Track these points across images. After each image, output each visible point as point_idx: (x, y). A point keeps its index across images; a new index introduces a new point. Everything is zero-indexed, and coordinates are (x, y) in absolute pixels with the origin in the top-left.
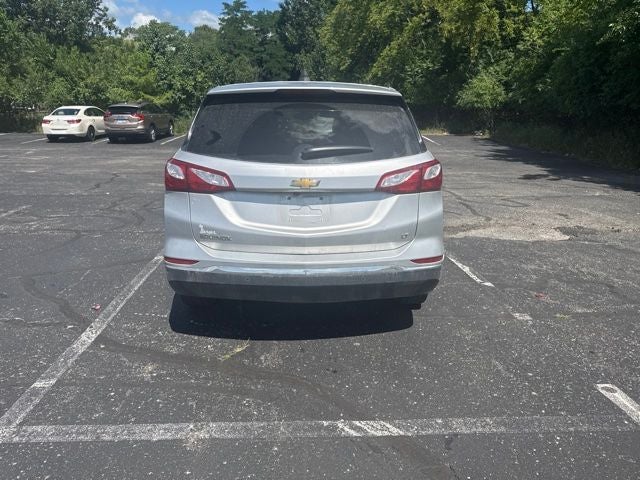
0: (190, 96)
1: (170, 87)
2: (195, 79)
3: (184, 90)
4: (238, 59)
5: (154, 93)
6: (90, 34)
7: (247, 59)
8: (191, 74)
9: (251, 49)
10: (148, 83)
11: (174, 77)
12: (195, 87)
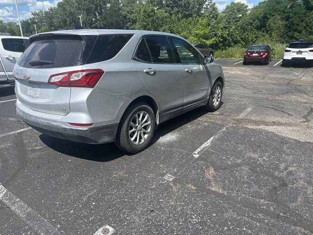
0: (225, 39)
1: (216, 35)
2: (229, 31)
3: (222, 37)
4: (273, 18)
5: (207, 39)
6: (203, 12)
7: (279, 17)
8: (227, 28)
9: (284, 12)
10: (205, 34)
11: (218, 30)
12: (228, 35)
